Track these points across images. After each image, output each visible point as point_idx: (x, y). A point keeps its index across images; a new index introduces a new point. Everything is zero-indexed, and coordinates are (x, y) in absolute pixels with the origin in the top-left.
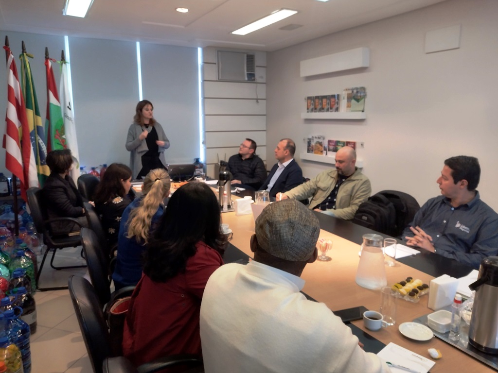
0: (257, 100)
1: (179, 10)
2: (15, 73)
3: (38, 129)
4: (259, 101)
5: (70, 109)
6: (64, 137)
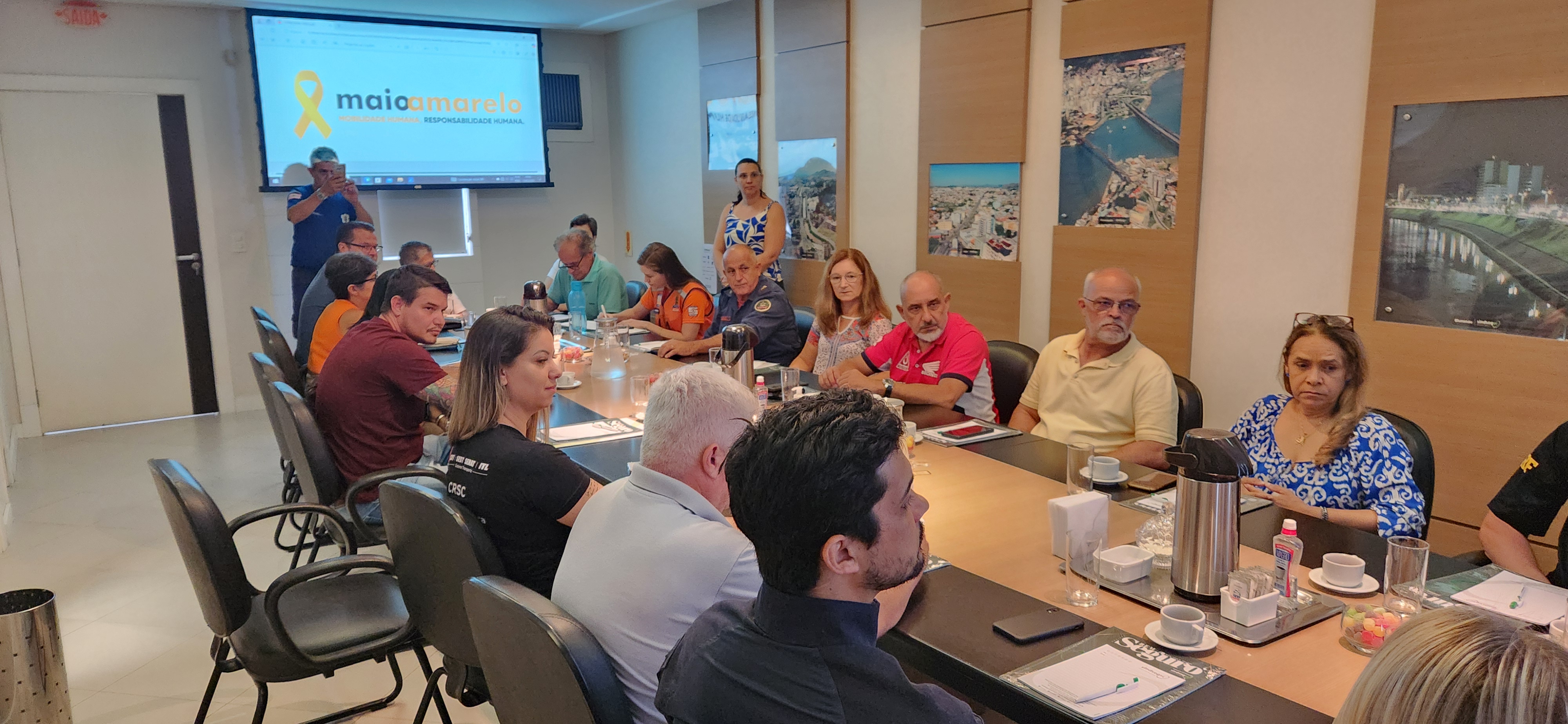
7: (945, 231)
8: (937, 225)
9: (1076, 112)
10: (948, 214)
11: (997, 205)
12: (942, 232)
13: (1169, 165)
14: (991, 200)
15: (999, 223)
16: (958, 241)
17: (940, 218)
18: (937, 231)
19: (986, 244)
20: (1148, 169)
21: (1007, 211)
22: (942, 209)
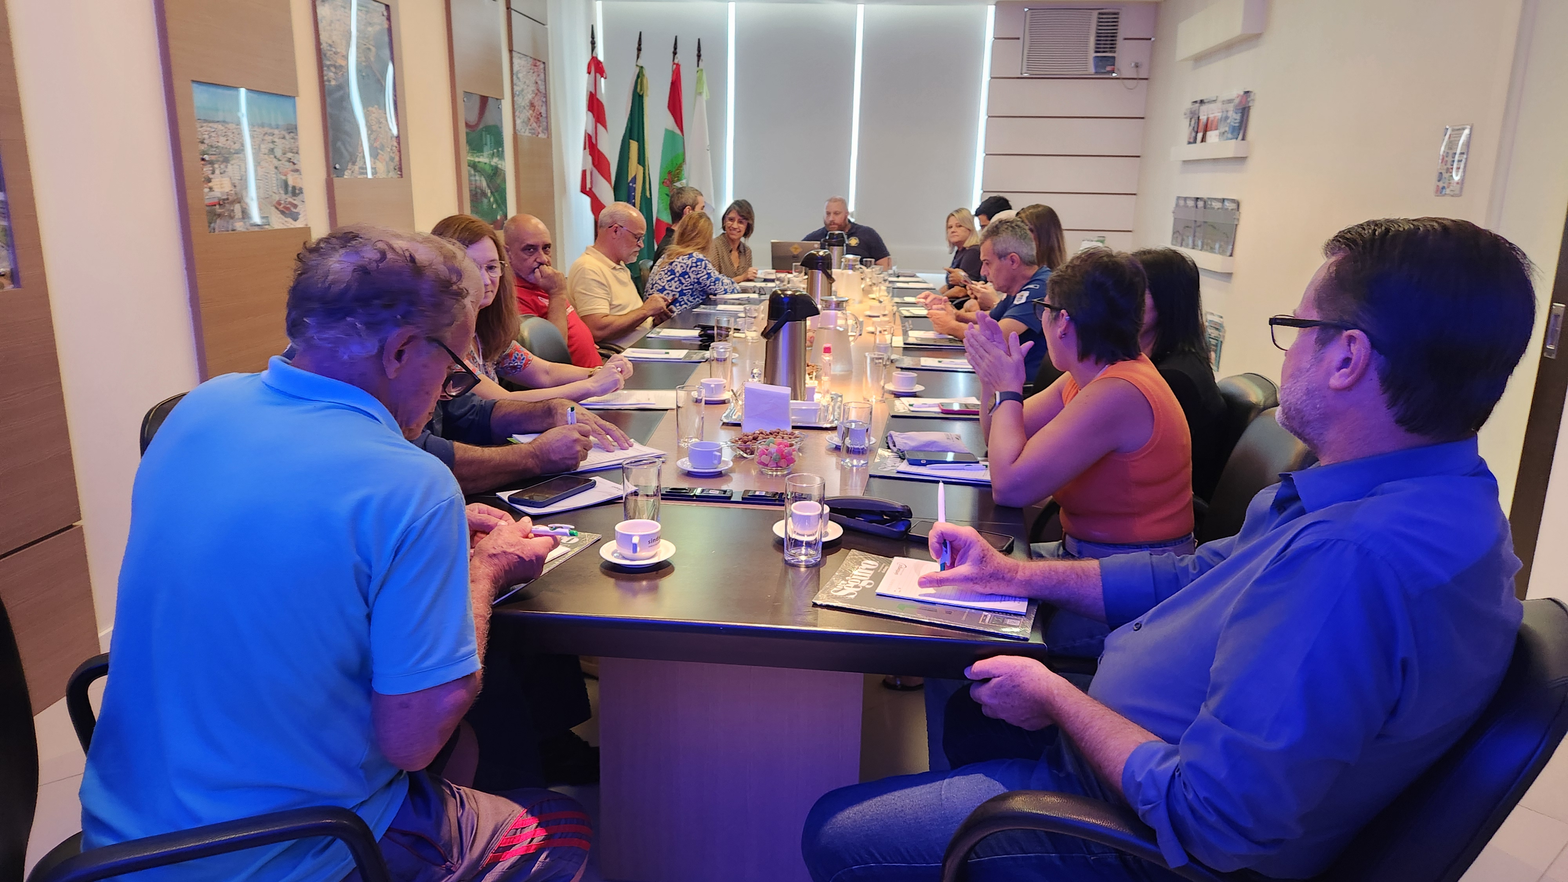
7: (222, 193)
8: (210, 184)
9: (330, 46)
10: (222, 166)
11: (278, 152)
12: (219, 195)
14: (272, 146)
15: (284, 178)
16: (242, 207)
17: (213, 173)
18: (212, 193)
19: (273, 208)
21: (289, 160)
22: (213, 158)
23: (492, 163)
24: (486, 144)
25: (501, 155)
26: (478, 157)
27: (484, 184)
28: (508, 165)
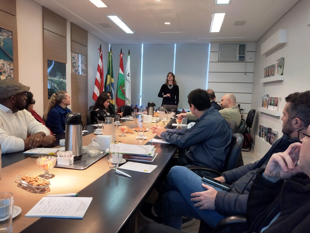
0: (245, 73)
1: (166, 23)
2: (102, 59)
3: (112, 84)
4: (246, 73)
5: (129, 76)
6: (124, 88)
13: (10, 64)
20: (5, 64)
23: (60, 80)
24: (58, 75)
25: (65, 78)
26: (54, 78)
27: (56, 85)
28: (68, 81)
